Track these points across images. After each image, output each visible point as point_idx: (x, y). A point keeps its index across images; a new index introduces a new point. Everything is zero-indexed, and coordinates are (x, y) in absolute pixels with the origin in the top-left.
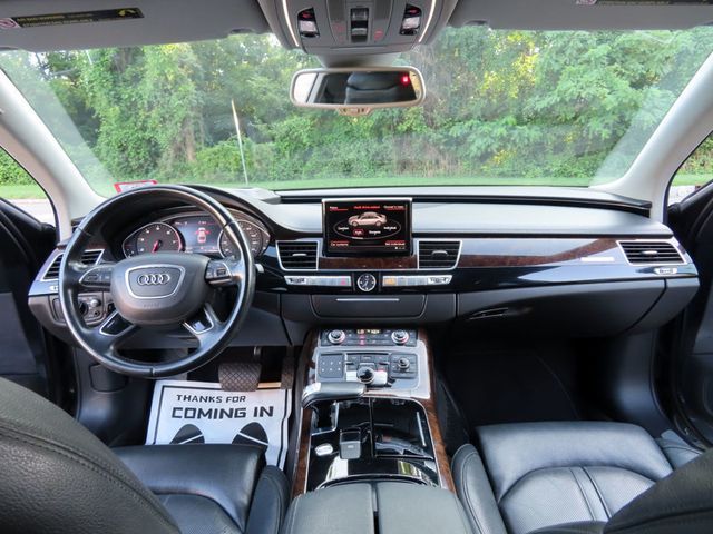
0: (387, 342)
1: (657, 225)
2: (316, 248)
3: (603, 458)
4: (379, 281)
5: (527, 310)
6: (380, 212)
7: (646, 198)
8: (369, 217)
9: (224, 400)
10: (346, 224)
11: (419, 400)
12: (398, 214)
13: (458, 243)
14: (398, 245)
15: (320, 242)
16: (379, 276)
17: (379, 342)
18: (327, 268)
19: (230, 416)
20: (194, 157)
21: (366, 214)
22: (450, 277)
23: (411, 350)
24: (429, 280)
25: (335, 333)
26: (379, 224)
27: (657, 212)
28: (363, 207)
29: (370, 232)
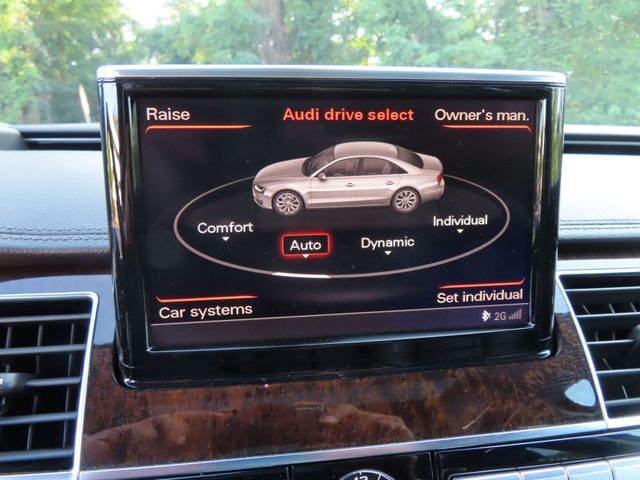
2: (77, 332)
6: (415, 140)
8: (361, 168)
10: (246, 208)
14: (496, 305)
21: (346, 150)
26: (407, 204)
28: (331, 115)
29: (367, 243)
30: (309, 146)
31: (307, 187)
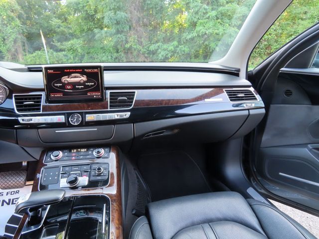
0: (90, 156)
1: (243, 81)
2: (41, 98)
3: (220, 216)
4: (83, 118)
5: (176, 131)
6: (83, 73)
7: (238, 67)
8: (75, 77)
9: (5, 194)
10: (61, 82)
11: (107, 194)
12: (95, 75)
13: (134, 92)
14: (96, 95)
15: (43, 94)
16: (83, 115)
17: (84, 157)
18: (48, 111)
19: (8, 204)
20: (23, 59)
21: (73, 75)
22: (129, 113)
23: (106, 161)
24: (115, 116)
25: (56, 153)
26: (82, 82)
27: (243, 74)
28: (71, 71)
29: (77, 87)
30: (68, 74)
31: (68, 79)
